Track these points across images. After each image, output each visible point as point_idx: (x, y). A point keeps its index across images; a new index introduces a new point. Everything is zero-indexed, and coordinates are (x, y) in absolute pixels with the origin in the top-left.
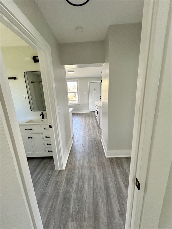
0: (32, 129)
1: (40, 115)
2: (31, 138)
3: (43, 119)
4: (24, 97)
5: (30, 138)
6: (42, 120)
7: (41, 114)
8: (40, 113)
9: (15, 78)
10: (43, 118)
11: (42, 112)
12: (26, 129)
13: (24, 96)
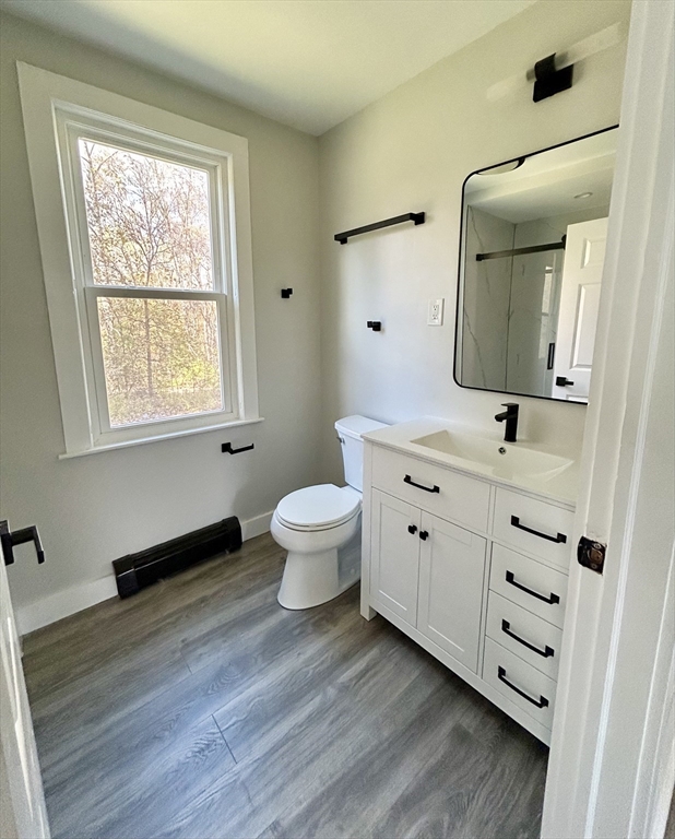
0: (436, 489)
1: (499, 418)
2: (424, 535)
3: (507, 446)
4: (436, 307)
5: (417, 534)
6: (502, 451)
7: (505, 409)
8: (498, 404)
9: (419, 219)
10: (511, 436)
11: (513, 400)
12: (408, 479)
13: (439, 302)
